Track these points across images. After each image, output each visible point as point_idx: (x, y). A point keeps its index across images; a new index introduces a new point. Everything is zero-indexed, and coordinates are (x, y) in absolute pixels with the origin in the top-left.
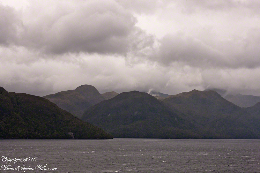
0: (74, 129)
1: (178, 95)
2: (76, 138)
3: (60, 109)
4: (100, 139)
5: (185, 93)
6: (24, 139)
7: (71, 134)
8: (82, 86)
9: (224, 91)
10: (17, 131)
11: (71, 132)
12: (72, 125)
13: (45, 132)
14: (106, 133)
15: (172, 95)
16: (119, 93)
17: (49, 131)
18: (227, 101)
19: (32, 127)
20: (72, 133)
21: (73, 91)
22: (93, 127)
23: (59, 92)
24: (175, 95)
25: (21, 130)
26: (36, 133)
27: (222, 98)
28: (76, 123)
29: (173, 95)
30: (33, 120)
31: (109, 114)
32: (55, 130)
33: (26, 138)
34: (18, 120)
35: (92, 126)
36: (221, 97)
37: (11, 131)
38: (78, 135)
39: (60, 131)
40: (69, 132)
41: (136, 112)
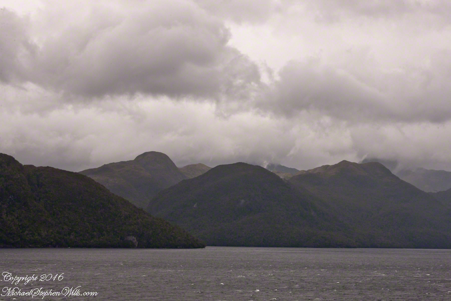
0: (138, 231)
1: (316, 169)
2: (141, 246)
3: (113, 194)
4: (183, 248)
5: (327, 166)
6: (50, 247)
7: (133, 239)
8: (145, 154)
9: (394, 163)
10: (39, 235)
11: (133, 235)
12: (135, 224)
13: (88, 235)
14: (194, 238)
15: (304, 171)
16: (213, 167)
17: (95, 233)
18: (402, 181)
19: (65, 227)
20: (133, 237)
21: (129, 163)
22: (171, 227)
23: (105, 165)
24: (310, 170)
25: (46, 233)
26: (72, 237)
27: (394, 176)
28: (141, 220)
29: (306, 170)
30: (66, 215)
31: (196, 204)
32: (105, 232)
33: (54, 247)
34: (40, 214)
35: (168, 225)
36: (391, 173)
37: (28, 234)
38: (145, 241)
39: (113, 234)
40: (129, 235)
41: (243, 201)
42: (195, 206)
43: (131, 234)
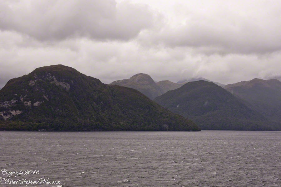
0: (168, 122)
2: (170, 130)
7: (166, 126)
10: (119, 124)
12: (166, 117)
13: (142, 124)
17: (146, 123)
19: (131, 119)
26: (135, 125)
28: (169, 115)
30: (130, 113)
34: (118, 112)
37: (113, 124)
38: (172, 127)
39: (155, 123)
40: (164, 124)
41: (206, 103)
42: (178, 106)
43: (165, 123)
